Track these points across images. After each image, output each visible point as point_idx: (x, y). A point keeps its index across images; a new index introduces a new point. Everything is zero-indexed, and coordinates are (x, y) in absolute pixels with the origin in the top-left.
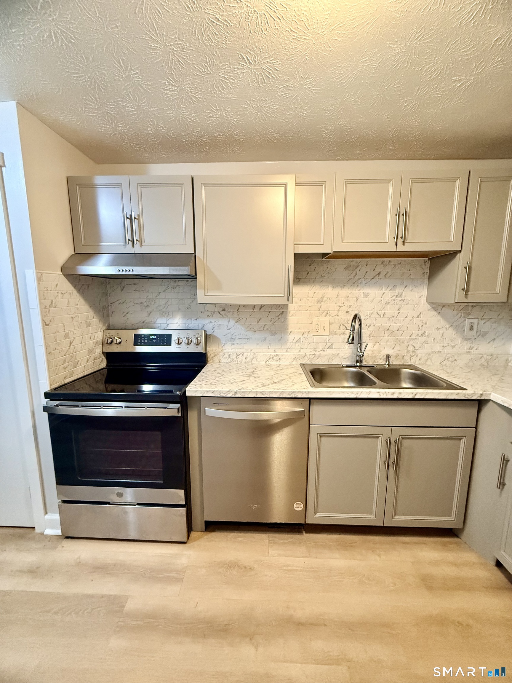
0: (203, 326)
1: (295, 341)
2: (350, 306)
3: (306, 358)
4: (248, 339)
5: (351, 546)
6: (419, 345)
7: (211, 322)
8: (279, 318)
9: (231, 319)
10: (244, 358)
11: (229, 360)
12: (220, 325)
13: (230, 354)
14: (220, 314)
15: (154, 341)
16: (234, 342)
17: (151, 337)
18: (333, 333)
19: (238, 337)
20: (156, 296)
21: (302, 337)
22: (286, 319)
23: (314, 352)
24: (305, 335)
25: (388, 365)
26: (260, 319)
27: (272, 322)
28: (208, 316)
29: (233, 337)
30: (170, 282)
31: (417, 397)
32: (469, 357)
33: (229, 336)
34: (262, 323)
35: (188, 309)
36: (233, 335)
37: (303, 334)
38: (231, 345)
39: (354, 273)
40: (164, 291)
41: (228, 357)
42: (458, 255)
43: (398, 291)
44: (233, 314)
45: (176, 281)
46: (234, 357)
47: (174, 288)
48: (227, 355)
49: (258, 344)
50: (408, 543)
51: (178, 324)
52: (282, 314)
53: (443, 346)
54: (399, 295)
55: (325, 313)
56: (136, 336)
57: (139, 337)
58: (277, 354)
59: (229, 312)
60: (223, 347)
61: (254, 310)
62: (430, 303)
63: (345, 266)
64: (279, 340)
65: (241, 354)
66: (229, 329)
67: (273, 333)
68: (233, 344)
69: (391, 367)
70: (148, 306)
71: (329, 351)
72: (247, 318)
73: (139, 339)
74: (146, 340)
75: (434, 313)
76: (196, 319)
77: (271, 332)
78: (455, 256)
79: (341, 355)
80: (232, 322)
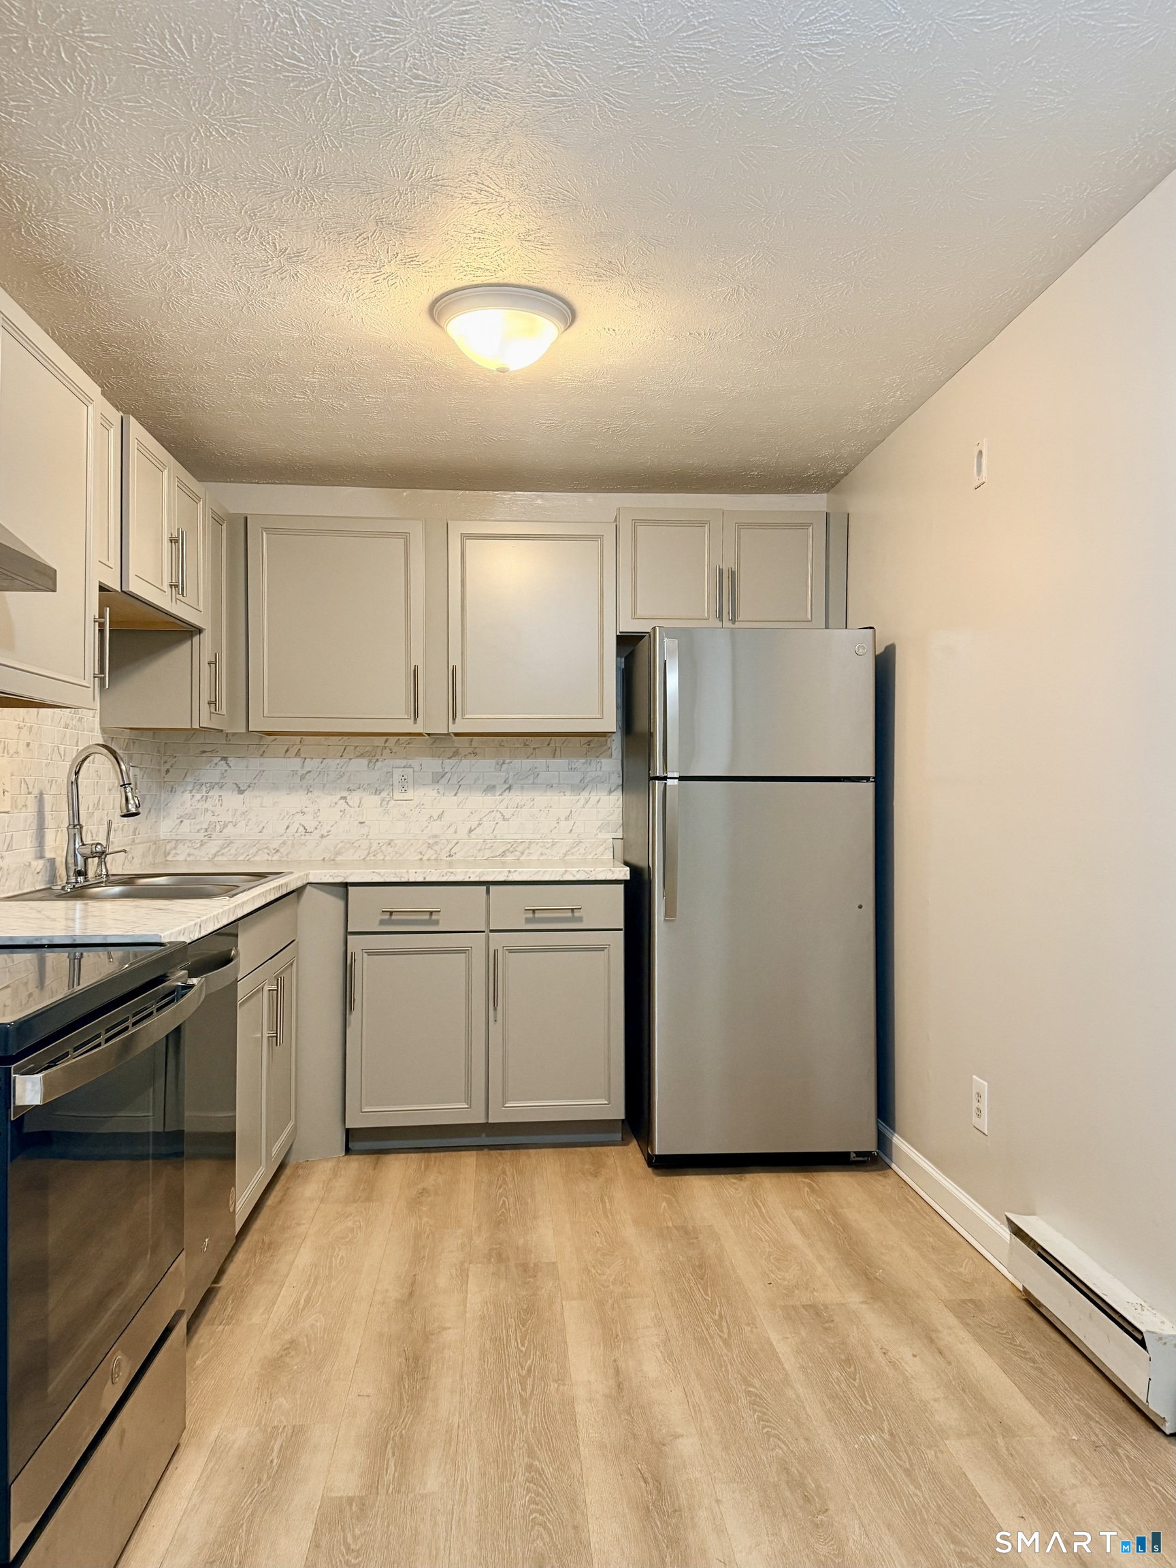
2: (31, 730)
42: (198, 635)
55: (2, 747)
78: (194, 634)
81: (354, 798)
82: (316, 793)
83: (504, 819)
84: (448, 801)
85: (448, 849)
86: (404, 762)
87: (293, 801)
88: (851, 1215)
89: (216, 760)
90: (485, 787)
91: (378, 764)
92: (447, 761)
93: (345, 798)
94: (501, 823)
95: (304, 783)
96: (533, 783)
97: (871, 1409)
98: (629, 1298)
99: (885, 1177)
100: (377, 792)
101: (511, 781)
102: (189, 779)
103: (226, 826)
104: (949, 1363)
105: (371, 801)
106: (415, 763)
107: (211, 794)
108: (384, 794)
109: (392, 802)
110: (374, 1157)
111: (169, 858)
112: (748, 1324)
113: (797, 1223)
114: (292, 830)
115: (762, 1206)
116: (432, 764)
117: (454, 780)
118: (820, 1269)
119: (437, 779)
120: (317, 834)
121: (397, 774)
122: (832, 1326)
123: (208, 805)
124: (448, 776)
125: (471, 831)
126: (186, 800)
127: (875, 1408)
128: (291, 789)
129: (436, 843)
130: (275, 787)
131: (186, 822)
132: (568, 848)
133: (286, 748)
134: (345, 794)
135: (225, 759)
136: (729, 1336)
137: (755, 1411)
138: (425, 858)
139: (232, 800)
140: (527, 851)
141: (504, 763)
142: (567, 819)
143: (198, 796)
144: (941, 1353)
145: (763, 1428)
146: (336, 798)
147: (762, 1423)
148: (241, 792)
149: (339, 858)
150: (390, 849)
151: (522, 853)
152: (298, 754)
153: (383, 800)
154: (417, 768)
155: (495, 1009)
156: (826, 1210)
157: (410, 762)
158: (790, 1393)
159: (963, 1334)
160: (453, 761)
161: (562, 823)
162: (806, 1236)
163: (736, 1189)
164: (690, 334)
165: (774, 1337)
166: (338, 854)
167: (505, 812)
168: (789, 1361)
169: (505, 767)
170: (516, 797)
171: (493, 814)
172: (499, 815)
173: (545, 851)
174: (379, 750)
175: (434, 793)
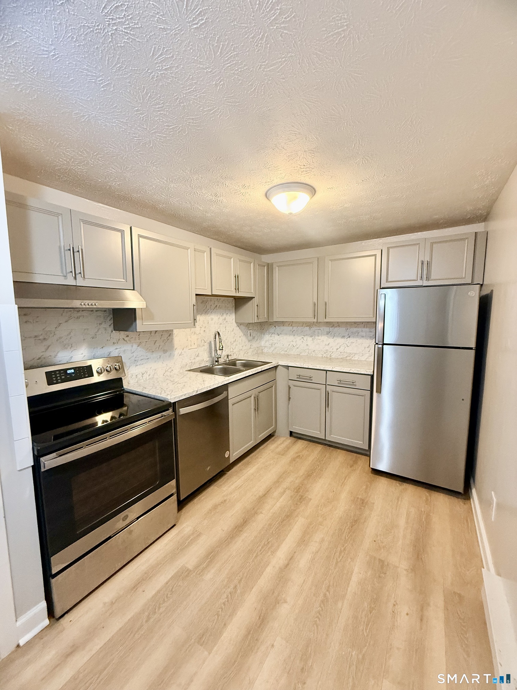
0: (110, 353)
1: (179, 355)
2: (205, 327)
3: (187, 366)
4: (148, 359)
5: (248, 463)
6: (234, 347)
7: (117, 349)
8: (168, 339)
9: (134, 344)
10: (148, 375)
11: (137, 379)
12: (125, 350)
13: (136, 374)
14: (125, 340)
15: (73, 375)
16: (137, 364)
17: (69, 372)
18: (199, 346)
19: (140, 359)
20: (56, 328)
21: (183, 351)
22: (172, 339)
23: (190, 361)
24: (184, 350)
25: (229, 360)
26: (156, 341)
27: (164, 342)
28: (114, 343)
29: (136, 359)
30: (72, 311)
31: (263, 370)
32: (251, 350)
33: (133, 359)
34: (157, 344)
35: (93, 338)
36: (136, 357)
37: (183, 349)
38: (135, 366)
39: (206, 306)
40: (66, 322)
41: (135, 377)
42: (253, 299)
43: (225, 316)
44: (135, 339)
45: (80, 311)
46: (140, 376)
47: (78, 318)
48: (134, 376)
49: (155, 362)
50: (264, 448)
51: (83, 355)
52: (170, 335)
53: (243, 346)
54: (225, 319)
55: (193, 333)
56: (48, 374)
57: (53, 375)
58: (170, 367)
59: (132, 338)
60: (128, 370)
61: (151, 334)
62: (237, 323)
63: (201, 301)
64: (170, 356)
65: (146, 373)
66: (133, 353)
67: (165, 351)
68: (137, 365)
69: (230, 361)
70: (44, 339)
71: (197, 359)
72: (146, 342)
73: (54, 376)
74: (63, 376)
75: (238, 328)
76: (103, 347)
77: (164, 350)
78: (252, 299)
79: (205, 359)
80: (135, 346)
81: (305, 338)
82: (296, 336)
83: (347, 346)
84: (331, 340)
85: (330, 354)
86: (319, 328)
87: (291, 338)
88: (435, 519)
89: (273, 327)
90: (342, 336)
91: (312, 329)
92: (331, 328)
93: (303, 338)
94: (347, 347)
95: (293, 333)
96: (357, 336)
97: (366, 635)
98: (321, 525)
99: (465, 504)
100: (311, 336)
101: (350, 335)
102: (267, 331)
103: (275, 344)
104: (421, 629)
105: (310, 339)
106: (322, 329)
107: (272, 335)
108: (313, 337)
109: (315, 340)
110: (296, 439)
111: (263, 351)
112: (351, 559)
113: (408, 515)
114: (290, 346)
115: (400, 501)
116: (327, 329)
117: (333, 334)
118: (400, 543)
119: (328, 333)
120: (296, 347)
121: (316, 333)
122: (383, 576)
123: (271, 338)
124: (331, 333)
125: (337, 349)
126: (267, 337)
127: (367, 636)
128: (290, 335)
129: (327, 352)
130: (286, 334)
131: (267, 342)
132: (367, 357)
133: (288, 324)
134: (303, 337)
135: (275, 326)
136: (340, 561)
137: (320, 606)
138: (324, 356)
139: (277, 337)
140: (354, 357)
141: (348, 329)
142: (368, 347)
143: (269, 336)
144: (421, 620)
145: (316, 617)
146: (300, 338)
147: (318, 614)
148: (279, 335)
149: (301, 354)
150: (314, 353)
151: (352, 357)
152: (291, 326)
153: (313, 339)
154: (322, 330)
155: (328, 407)
156: (425, 512)
157: (320, 328)
158: (340, 604)
159: (441, 615)
160: (332, 328)
161: (366, 349)
162: (407, 523)
163: (396, 489)
164: (363, 181)
165: (356, 570)
166: (300, 353)
167: (347, 344)
168: (353, 586)
169: (348, 330)
170: (351, 340)
171: (344, 345)
172: (346, 345)
173: (359, 357)
174: (312, 324)
175: (327, 337)
